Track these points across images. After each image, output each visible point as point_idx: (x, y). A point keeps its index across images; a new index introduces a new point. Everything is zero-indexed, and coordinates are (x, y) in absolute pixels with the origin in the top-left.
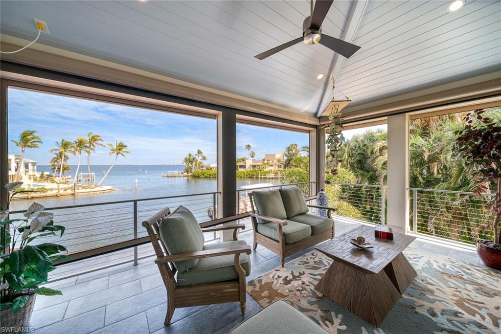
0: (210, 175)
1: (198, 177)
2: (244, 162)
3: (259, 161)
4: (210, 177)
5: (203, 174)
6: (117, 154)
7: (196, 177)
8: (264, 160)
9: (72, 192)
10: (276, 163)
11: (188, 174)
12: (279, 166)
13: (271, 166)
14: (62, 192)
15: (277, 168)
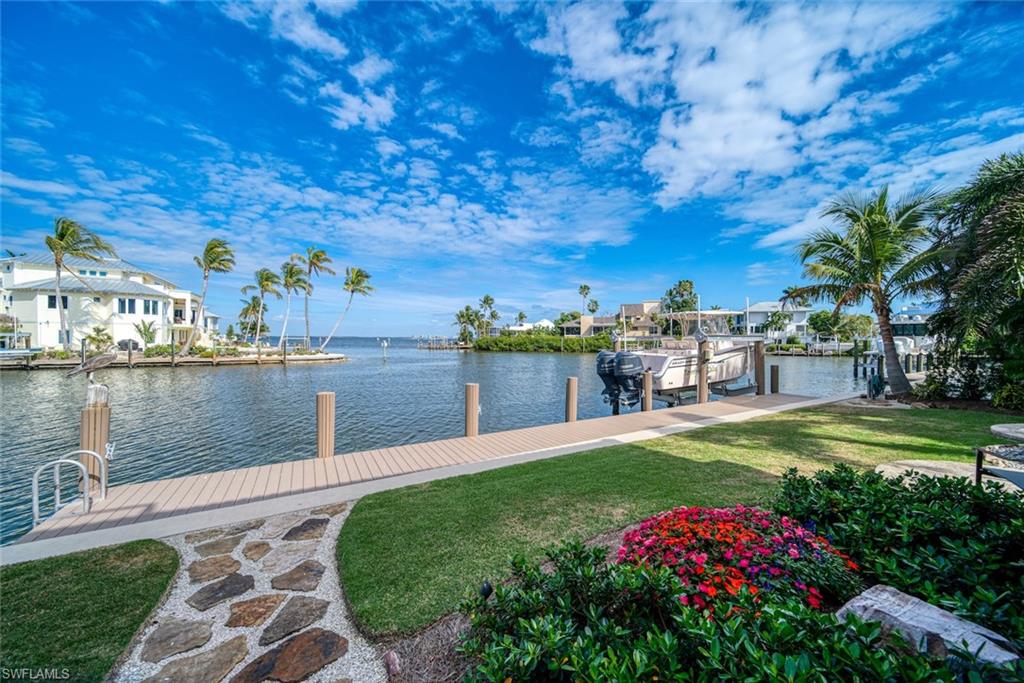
0: (510, 345)
1: (487, 349)
2: (577, 320)
3: (607, 320)
4: (510, 350)
5: (496, 344)
6: (353, 292)
7: (481, 348)
8: (618, 317)
9: (281, 358)
10: (645, 322)
11: (466, 343)
12: (653, 331)
13: (635, 328)
14: (264, 357)
15: (647, 333)
